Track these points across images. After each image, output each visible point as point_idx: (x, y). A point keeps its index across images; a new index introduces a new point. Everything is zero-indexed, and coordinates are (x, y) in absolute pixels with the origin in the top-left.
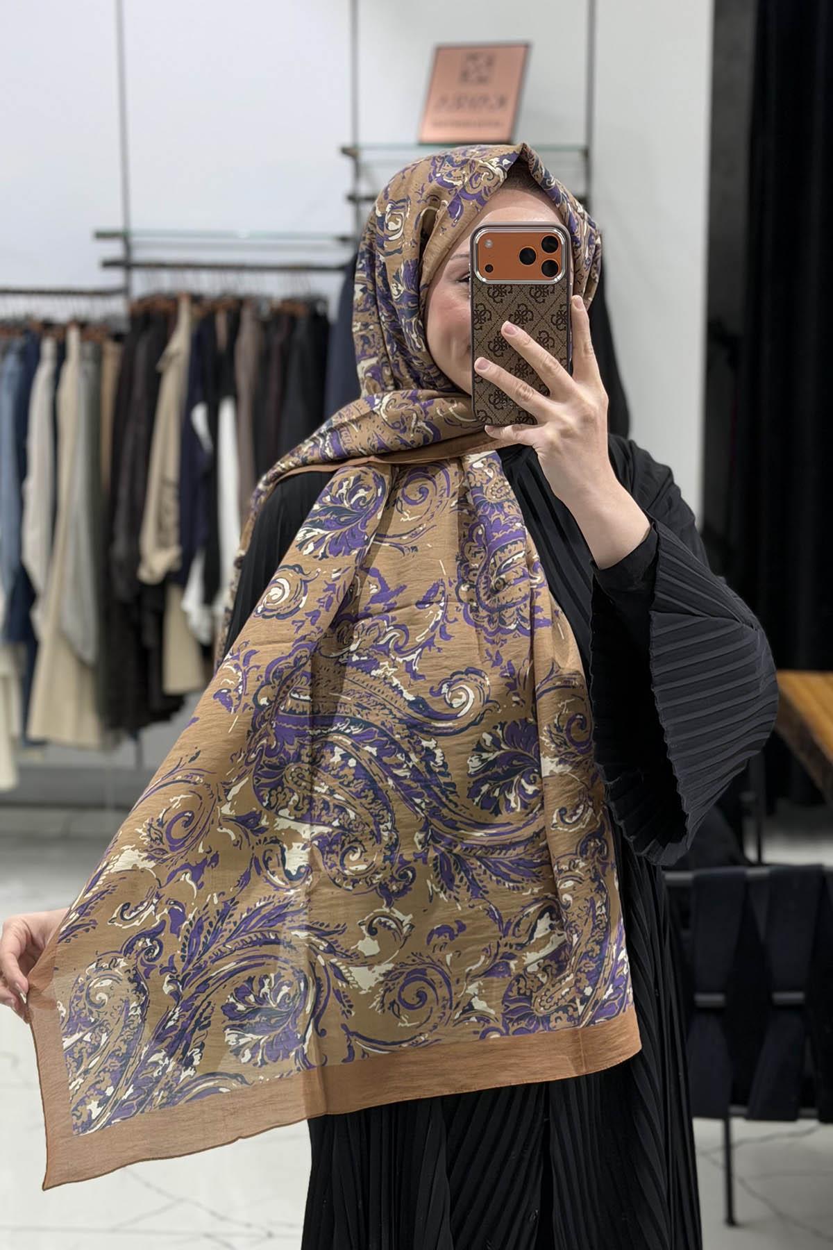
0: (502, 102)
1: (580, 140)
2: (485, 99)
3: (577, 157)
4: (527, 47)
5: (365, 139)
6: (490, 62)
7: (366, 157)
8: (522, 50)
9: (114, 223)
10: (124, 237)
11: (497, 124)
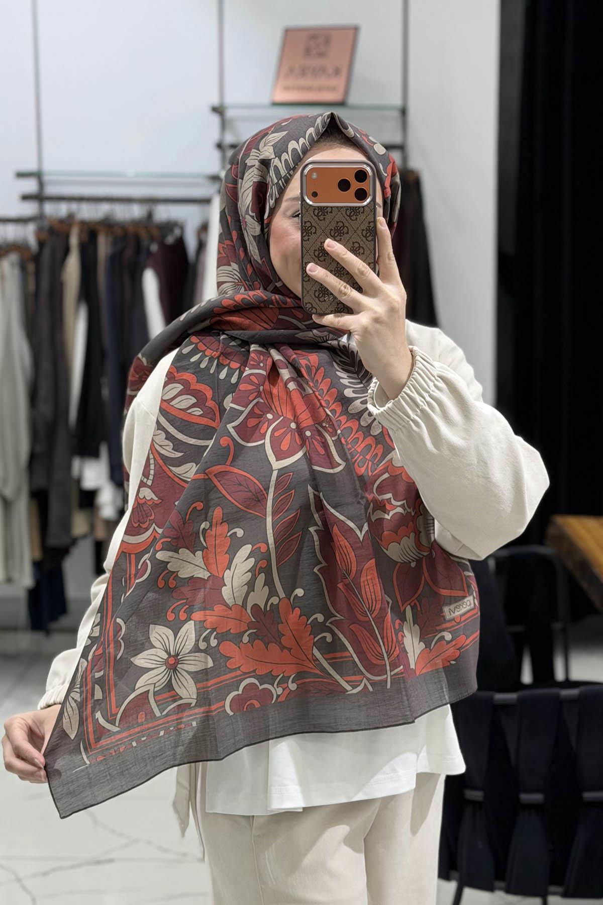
0: (337, 72)
1: (397, 101)
2: (323, 70)
3: (396, 114)
4: (356, 29)
5: (229, 100)
6: (327, 41)
7: (230, 113)
8: (352, 32)
9: (31, 165)
10: (38, 175)
11: (333, 89)
